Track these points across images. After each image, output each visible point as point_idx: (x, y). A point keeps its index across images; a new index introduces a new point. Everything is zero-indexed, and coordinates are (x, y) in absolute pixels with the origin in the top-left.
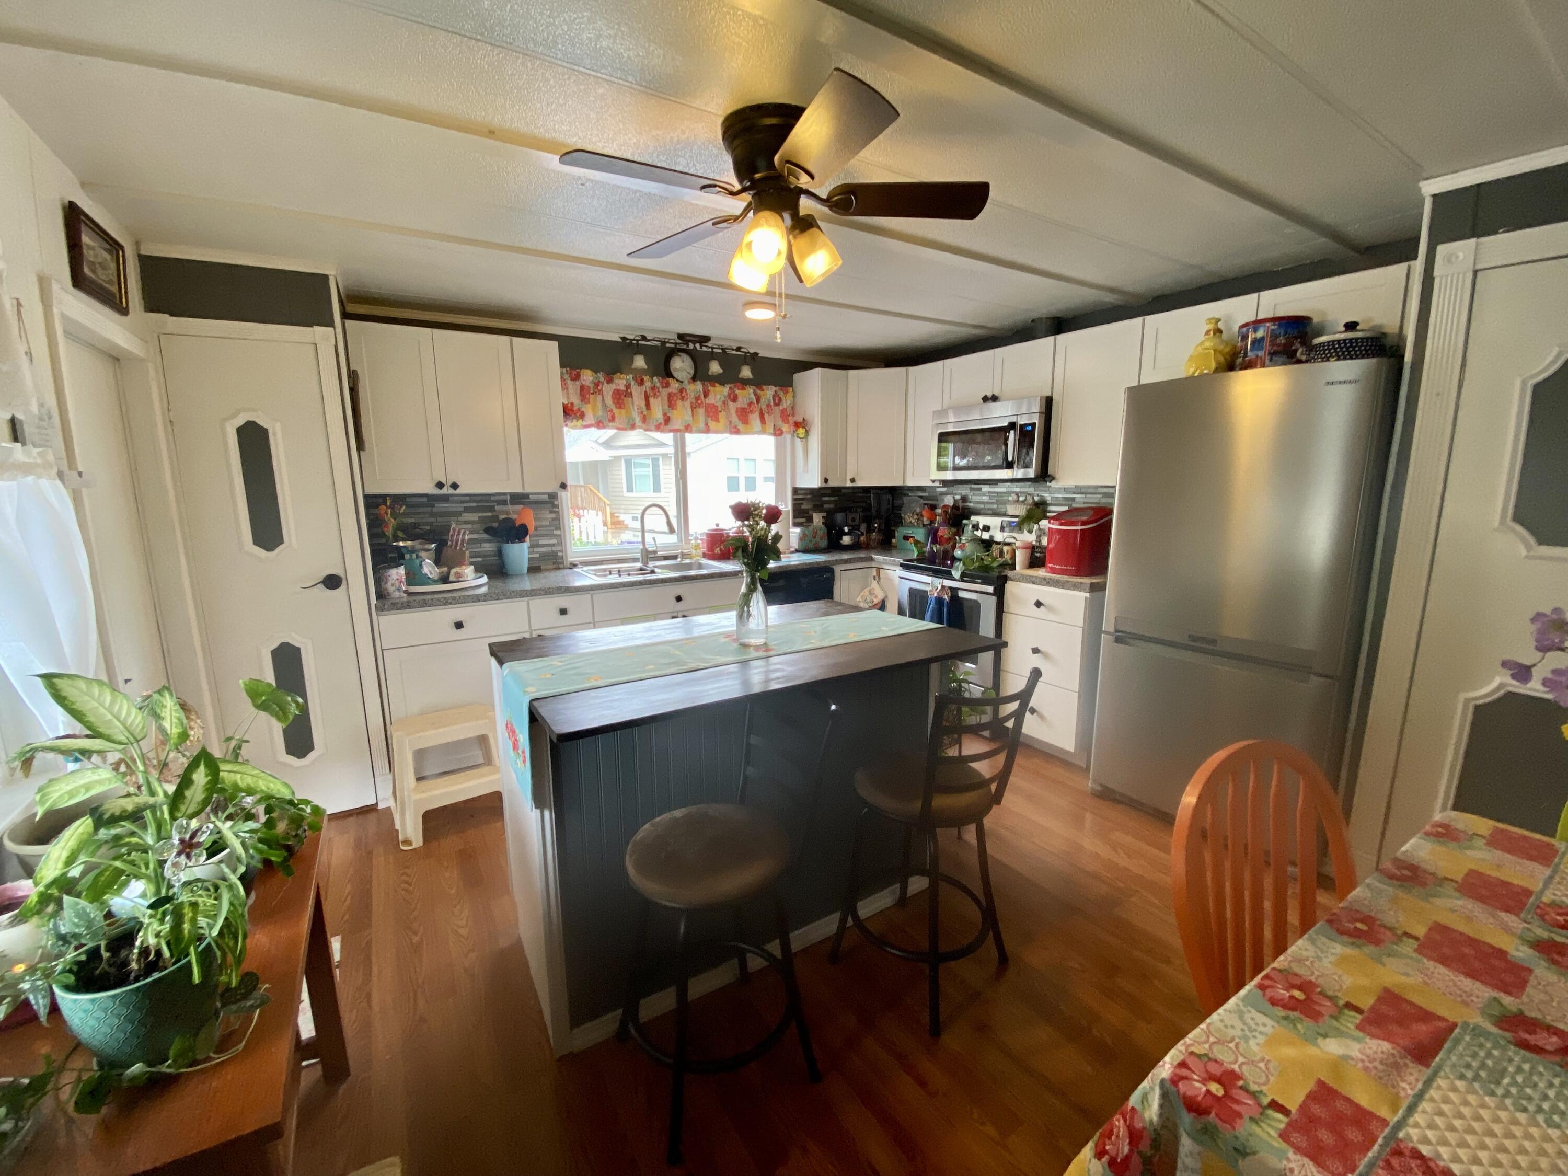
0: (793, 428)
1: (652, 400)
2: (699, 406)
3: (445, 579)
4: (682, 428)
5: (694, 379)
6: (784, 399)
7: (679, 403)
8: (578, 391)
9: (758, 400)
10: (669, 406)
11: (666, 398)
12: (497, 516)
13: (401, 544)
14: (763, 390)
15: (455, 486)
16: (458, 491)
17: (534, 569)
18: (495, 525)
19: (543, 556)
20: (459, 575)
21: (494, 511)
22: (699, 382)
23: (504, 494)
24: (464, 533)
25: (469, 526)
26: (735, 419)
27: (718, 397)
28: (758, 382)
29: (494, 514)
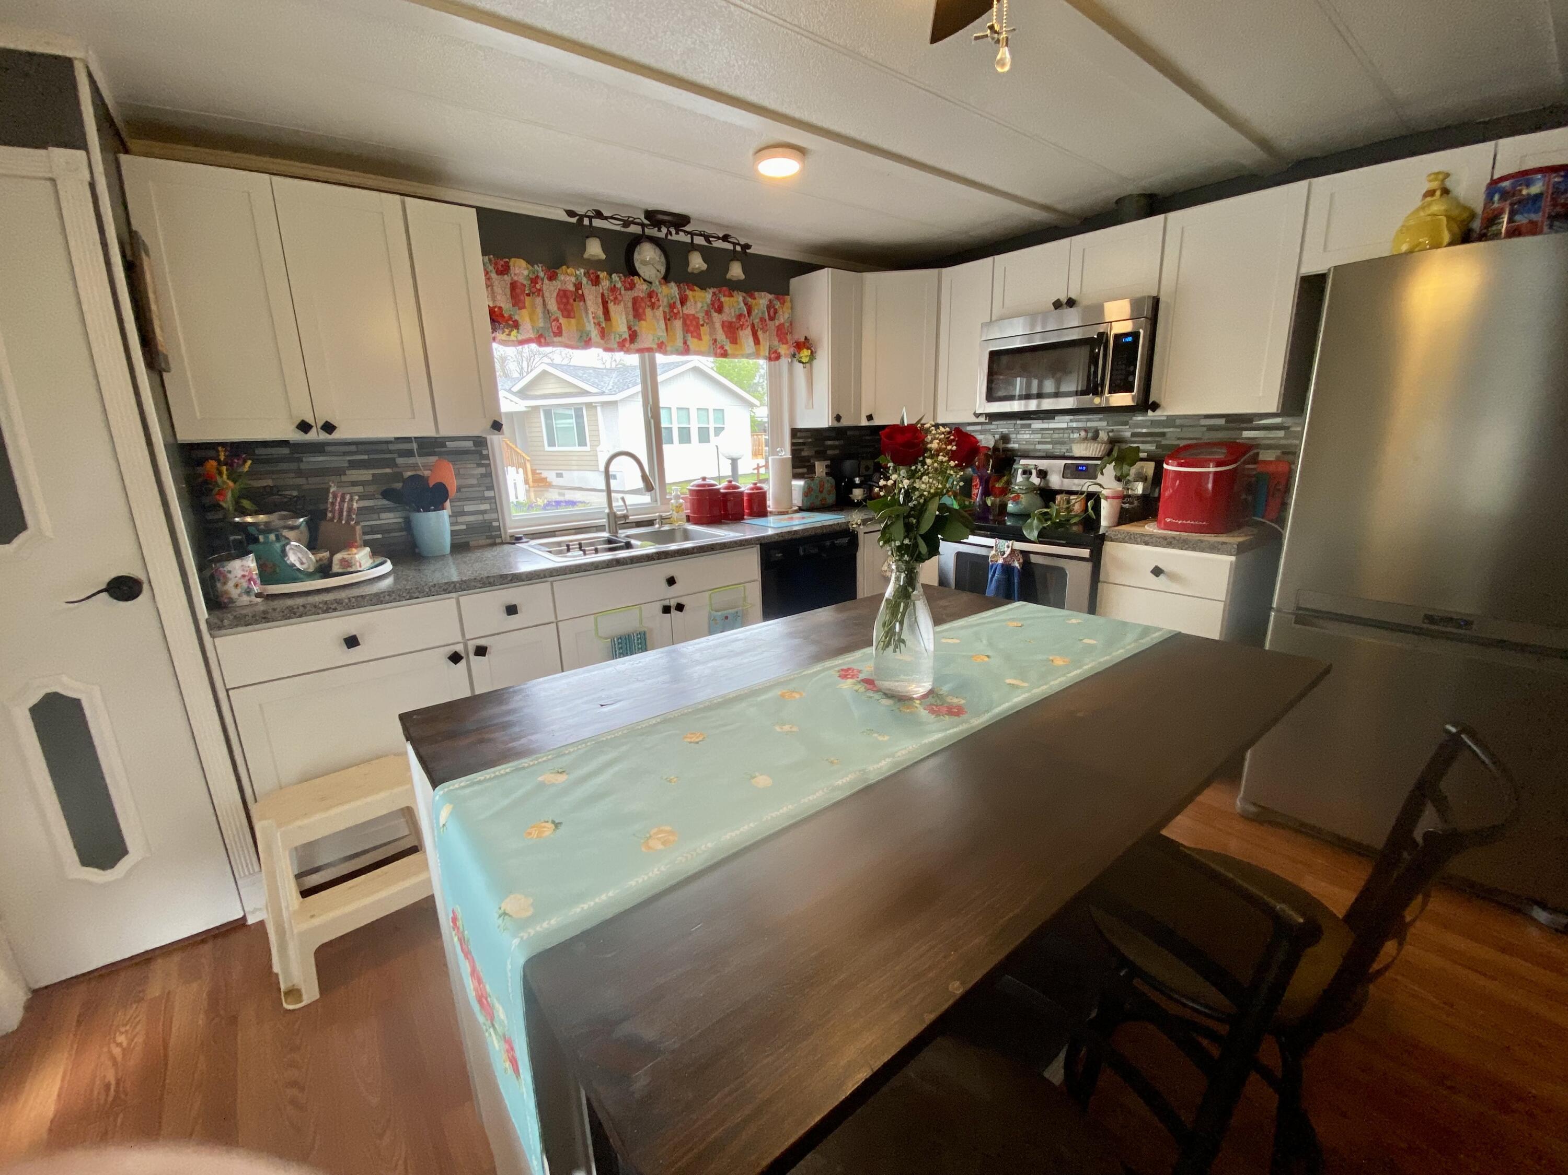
0: (792, 350)
1: (611, 306)
2: (675, 316)
3: (324, 571)
4: (655, 346)
5: (666, 279)
6: (780, 312)
7: (648, 311)
8: (508, 291)
9: (749, 312)
10: (635, 317)
11: (630, 305)
12: (401, 474)
13: (249, 519)
14: (755, 299)
15: (329, 427)
16: (336, 435)
17: (460, 547)
18: (399, 485)
19: (472, 529)
20: (346, 563)
21: (396, 465)
22: (673, 284)
23: (407, 440)
24: (351, 500)
25: (360, 489)
26: (721, 336)
27: (699, 305)
28: (747, 287)
29: (396, 470)
